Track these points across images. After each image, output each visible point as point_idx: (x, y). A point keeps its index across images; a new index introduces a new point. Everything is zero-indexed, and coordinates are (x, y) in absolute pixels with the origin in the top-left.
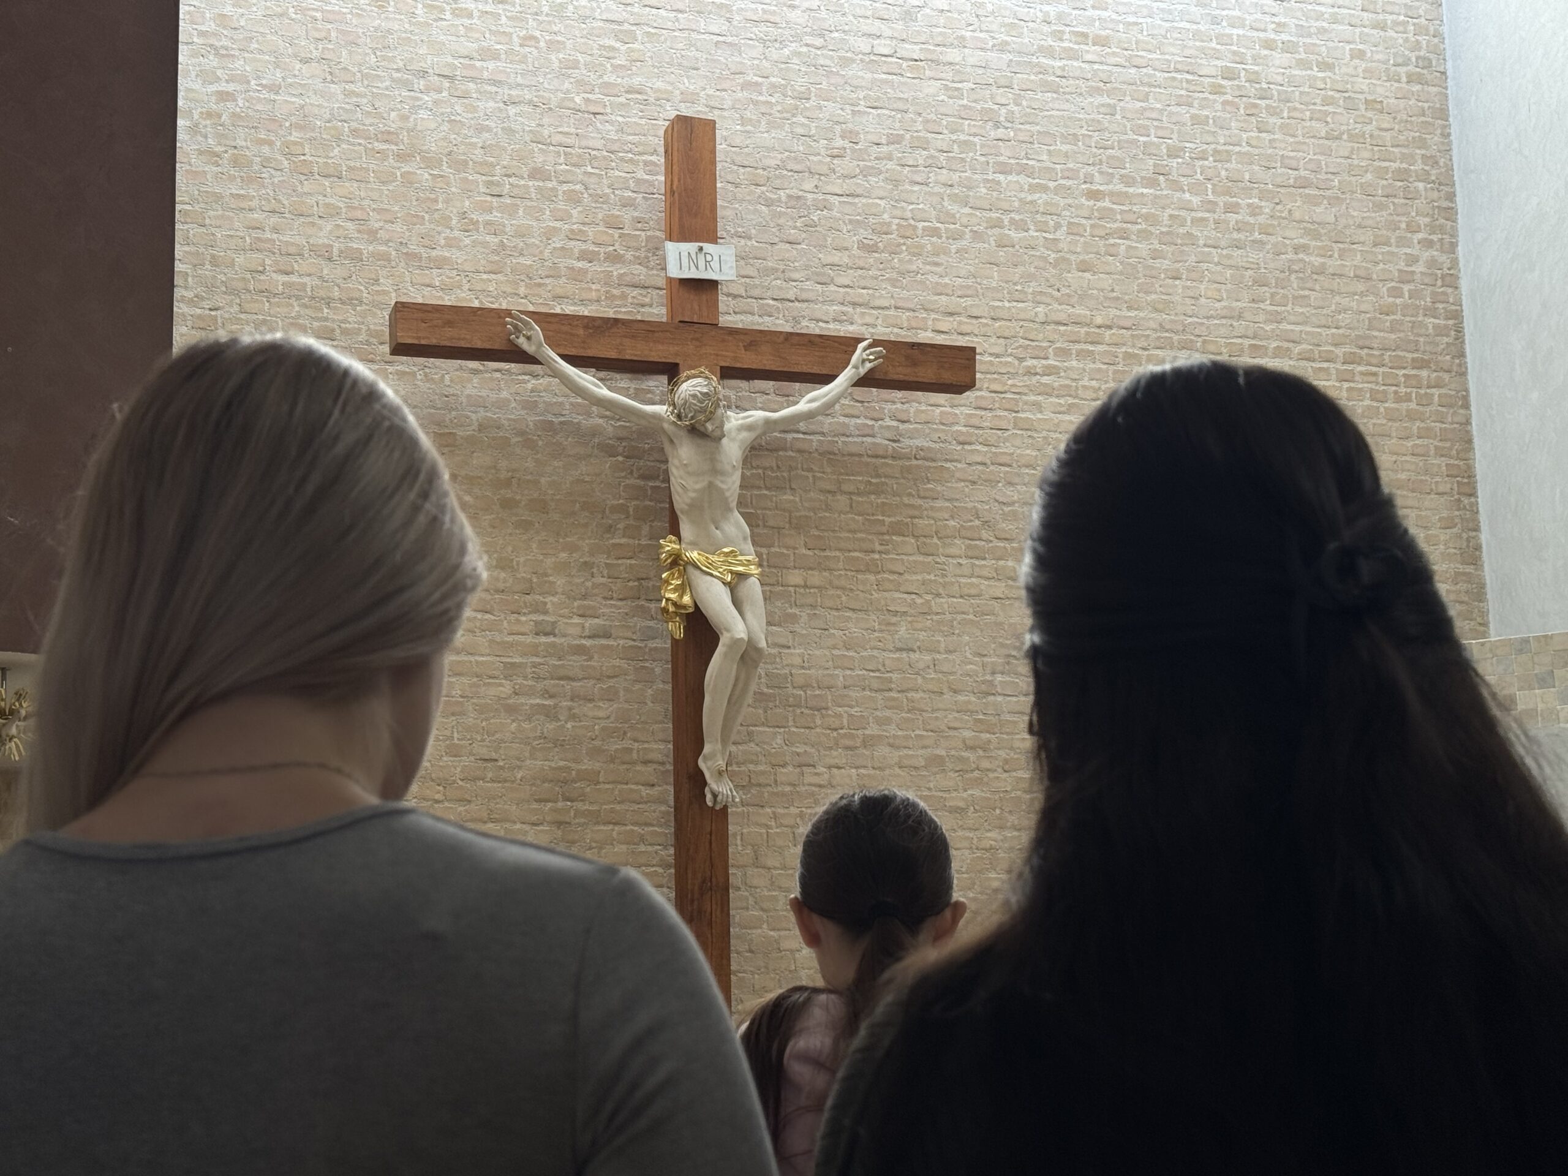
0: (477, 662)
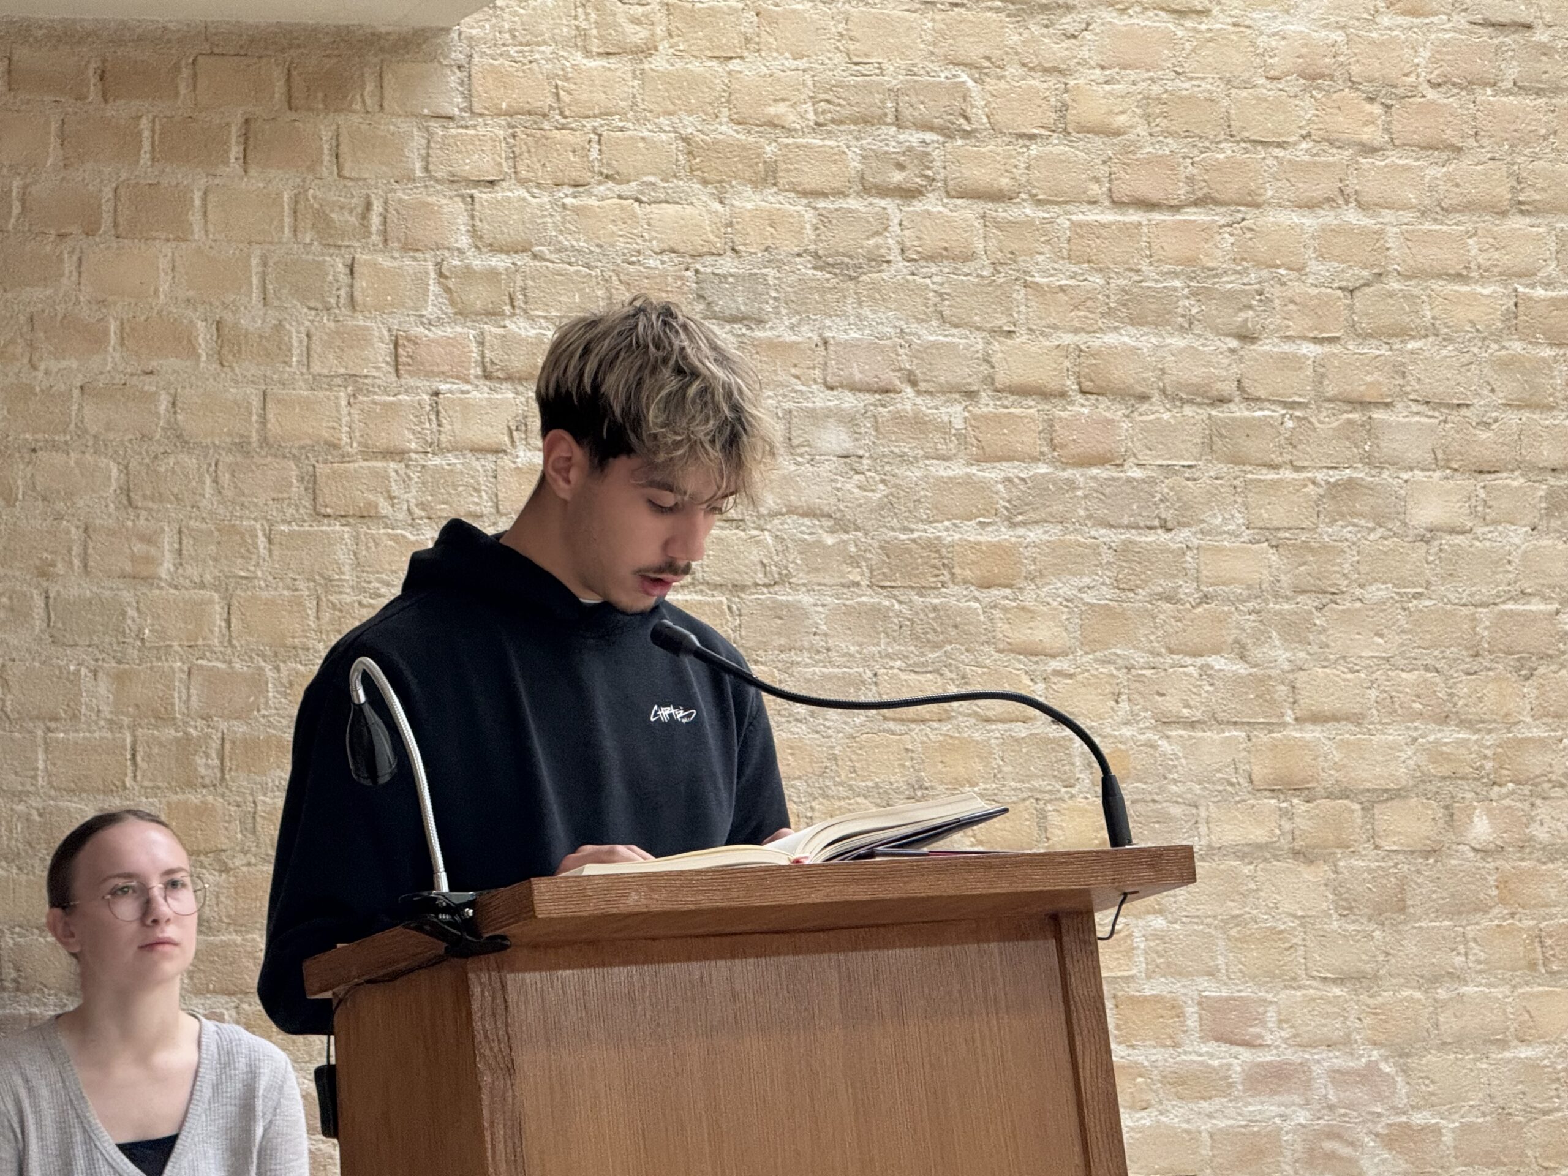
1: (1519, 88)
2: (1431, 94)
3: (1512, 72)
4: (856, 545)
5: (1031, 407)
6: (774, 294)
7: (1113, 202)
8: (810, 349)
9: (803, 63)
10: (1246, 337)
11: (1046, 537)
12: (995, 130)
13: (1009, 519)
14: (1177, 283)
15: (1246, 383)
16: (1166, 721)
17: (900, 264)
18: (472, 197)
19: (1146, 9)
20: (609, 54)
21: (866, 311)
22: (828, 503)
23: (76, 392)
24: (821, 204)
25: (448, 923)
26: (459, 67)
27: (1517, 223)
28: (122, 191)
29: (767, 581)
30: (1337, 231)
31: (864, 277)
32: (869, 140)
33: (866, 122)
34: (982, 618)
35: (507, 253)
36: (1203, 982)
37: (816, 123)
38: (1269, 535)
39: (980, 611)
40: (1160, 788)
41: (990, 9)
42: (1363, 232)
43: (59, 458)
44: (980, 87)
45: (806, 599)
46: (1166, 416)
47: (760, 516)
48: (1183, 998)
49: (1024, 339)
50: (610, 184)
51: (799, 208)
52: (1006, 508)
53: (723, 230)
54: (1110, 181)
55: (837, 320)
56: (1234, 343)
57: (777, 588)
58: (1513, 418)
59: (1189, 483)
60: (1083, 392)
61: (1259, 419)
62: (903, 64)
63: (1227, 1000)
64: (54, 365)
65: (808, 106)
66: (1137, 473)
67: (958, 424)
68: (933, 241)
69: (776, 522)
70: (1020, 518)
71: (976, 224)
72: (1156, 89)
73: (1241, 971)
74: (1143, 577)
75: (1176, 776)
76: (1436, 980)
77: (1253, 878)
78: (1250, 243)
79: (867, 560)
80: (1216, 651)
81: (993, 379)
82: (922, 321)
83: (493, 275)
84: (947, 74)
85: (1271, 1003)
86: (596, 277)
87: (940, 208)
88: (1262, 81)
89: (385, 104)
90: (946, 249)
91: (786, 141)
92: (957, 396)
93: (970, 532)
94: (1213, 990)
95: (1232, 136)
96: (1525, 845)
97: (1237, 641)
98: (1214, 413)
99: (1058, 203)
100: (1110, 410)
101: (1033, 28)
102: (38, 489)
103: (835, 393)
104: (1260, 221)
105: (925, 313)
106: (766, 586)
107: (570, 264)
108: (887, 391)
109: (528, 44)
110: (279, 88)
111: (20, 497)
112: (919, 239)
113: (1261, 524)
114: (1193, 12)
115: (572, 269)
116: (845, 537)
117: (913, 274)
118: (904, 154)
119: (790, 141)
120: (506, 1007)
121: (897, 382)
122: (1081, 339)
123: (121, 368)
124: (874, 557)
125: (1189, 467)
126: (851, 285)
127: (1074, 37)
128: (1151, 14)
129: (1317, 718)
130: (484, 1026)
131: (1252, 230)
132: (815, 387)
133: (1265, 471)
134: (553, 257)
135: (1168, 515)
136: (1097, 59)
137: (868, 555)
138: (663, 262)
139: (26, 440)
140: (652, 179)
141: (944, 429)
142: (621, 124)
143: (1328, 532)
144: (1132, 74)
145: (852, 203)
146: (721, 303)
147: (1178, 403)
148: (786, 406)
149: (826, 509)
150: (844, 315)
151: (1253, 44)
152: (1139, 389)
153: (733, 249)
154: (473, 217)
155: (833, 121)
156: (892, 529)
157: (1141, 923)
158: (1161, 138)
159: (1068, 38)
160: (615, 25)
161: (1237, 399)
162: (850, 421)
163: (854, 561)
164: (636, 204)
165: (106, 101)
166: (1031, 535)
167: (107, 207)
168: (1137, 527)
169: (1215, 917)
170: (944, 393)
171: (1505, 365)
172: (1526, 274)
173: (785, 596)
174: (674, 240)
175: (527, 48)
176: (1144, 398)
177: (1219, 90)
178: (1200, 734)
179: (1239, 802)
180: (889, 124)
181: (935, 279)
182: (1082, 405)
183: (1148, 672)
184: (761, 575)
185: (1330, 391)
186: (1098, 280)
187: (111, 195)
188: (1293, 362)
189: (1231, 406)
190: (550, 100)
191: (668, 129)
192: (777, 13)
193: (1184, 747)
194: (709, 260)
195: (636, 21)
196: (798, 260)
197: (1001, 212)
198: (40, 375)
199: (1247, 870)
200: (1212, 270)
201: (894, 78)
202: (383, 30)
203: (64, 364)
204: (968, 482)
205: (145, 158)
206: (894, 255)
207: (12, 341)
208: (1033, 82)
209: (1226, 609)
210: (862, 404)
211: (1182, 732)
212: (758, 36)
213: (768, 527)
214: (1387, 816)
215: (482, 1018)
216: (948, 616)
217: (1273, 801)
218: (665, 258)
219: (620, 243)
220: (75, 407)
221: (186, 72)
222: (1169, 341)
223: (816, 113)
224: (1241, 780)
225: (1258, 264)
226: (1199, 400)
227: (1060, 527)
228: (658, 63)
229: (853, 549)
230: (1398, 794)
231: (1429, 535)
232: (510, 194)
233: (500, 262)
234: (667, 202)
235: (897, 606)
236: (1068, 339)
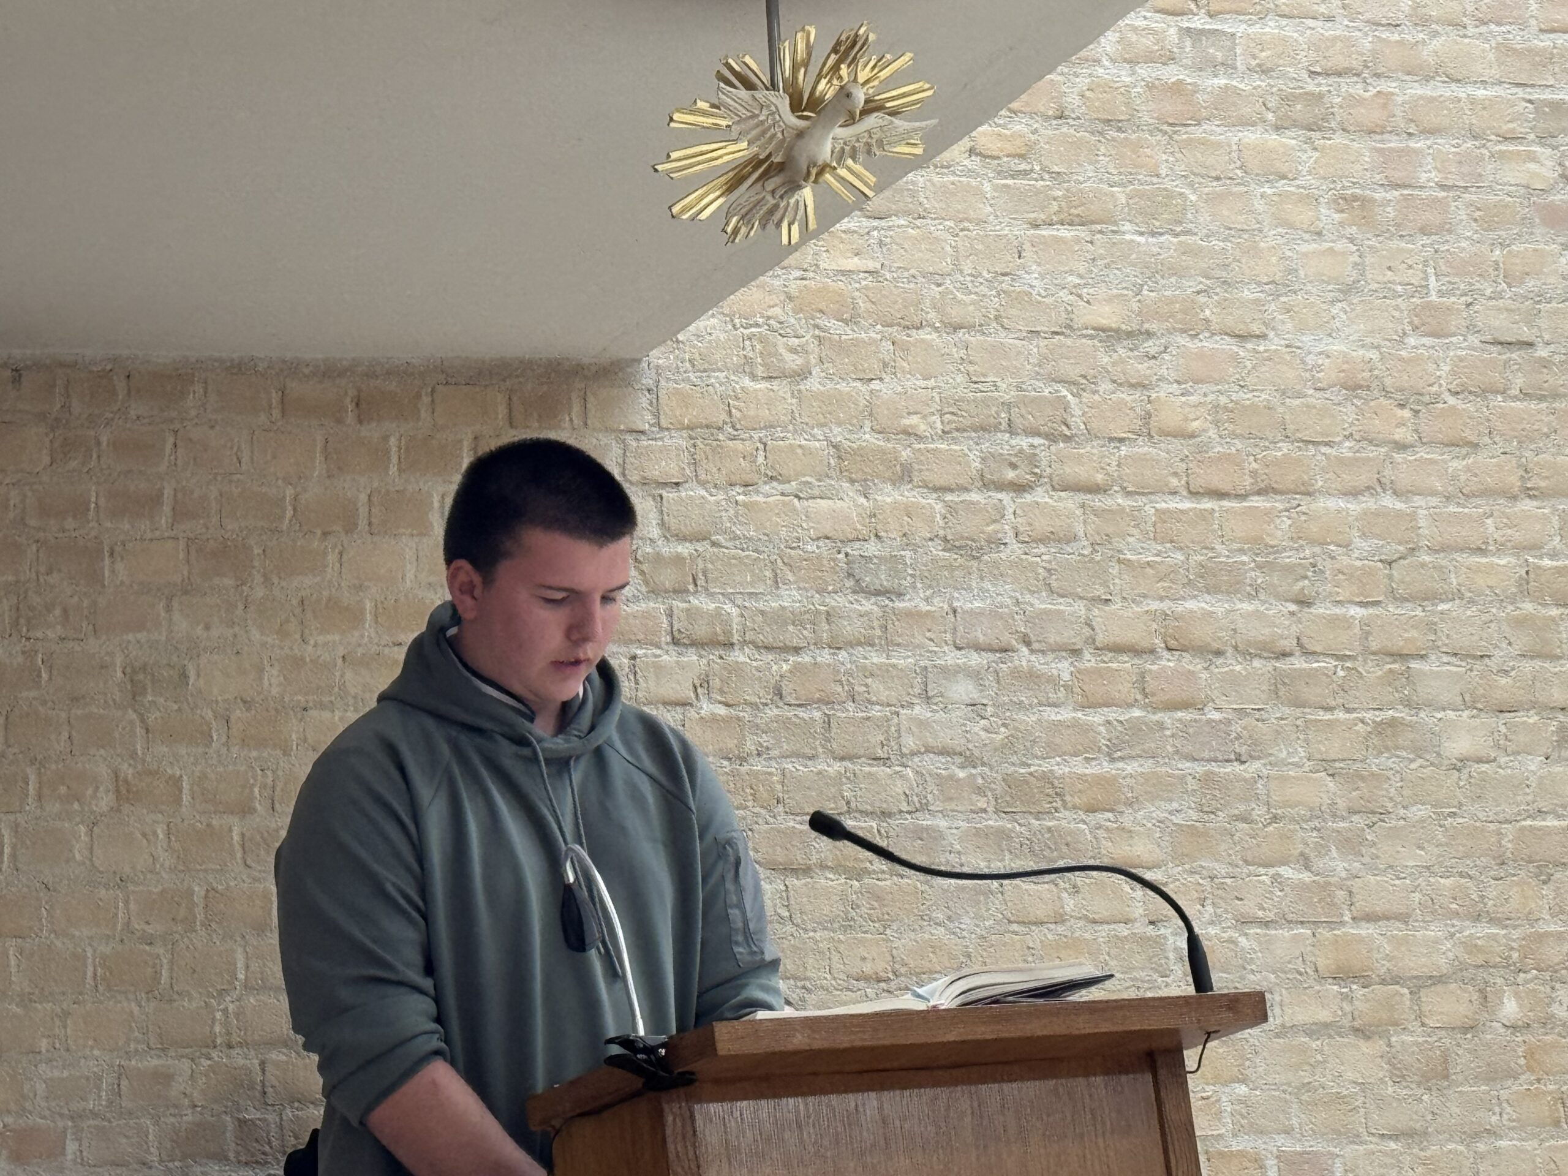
0: (1473, 101)
1: (1525, 395)
2: (1452, 401)
3: (1519, 381)
4: (983, 778)
5: (1126, 662)
6: (910, 571)
7: (1190, 492)
8: (942, 617)
9: (932, 383)
10: (1304, 602)
11: (1140, 770)
12: (1091, 434)
13: (1109, 755)
14: (1245, 558)
15: (1304, 640)
16: (1244, 922)
17: (1015, 546)
18: (661, 497)
19: (1213, 334)
20: (771, 377)
21: (987, 585)
22: (958, 743)
23: (339, 661)
24: (949, 497)
25: (645, 1061)
26: (649, 390)
27: (1527, 505)
28: (375, 499)
29: (910, 809)
30: (1377, 514)
31: (986, 557)
32: (987, 444)
33: (984, 429)
34: (1089, 837)
35: (691, 541)
36: (1280, 1140)
37: (943, 431)
38: (1326, 765)
39: (1087, 832)
40: (1240, 977)
41: (1085, 336)
42: (1399, 514)
43: (326, 715)
44: (1077, 400)
45: (942, 824)
46: (1238, 668)
47: (903, 755)
48: (1264, 1152)
49: (1117, 606)
50: (775, 484)
51: (931, 500)
52: (1107, 746)
53: (868, 520)
54: (1187, 476)
55: (963, 592)
56: (1293, 607)
57: (918, 814)
58: (1528, 666)
59: (1260, 724)
60: (1169, 649)
61: (1316, 670)
62: (1015, 382)
63: (1301, 1154)
64: (321, 639)
65: (936, 418)
66: (1216, 716)
67: (1066, 676)
68: (1042, 525)
69: (916, 759)
70: (1119, 754)
71: (1077, 512)
72: (1223, 400)
73: (1312, 1129)
74: (1222, 802)
75: (1253, 967)
76: (1476, 1136)
77: (1321, 1052)
78: (1305, 525)
79: (991, 790)
80: (1284, 863)
81: (1094, 640)
82: (1034, 592)
83: (679, 559)
84: (1050, 389)
85: (1338, 1156)
86: (764, 559)
87: (1047, 500)
88: (1311, 392)
89: (589, 422)
90: (1052, 533)
91: (918, 446)
92: (1064, 654)
93: (1078, 766)
94: (1290, 1146)
95: (1287, 437)
96: (1547, 1022)
97: (1302, 854)
98: (1277, 665)
99: (1143, 494)
100: (1192, 664)
101: (1121, 351)
102: (310, 741)
103: (963, 652)
104: (1313, 506)
105: (1037, 586)
106: (909, 812)
107: (743, 550)
108: (1006, 650)
109: (705, 371)
110: (502, 411)
111: (294, 747)
112: (1030, 525)
113: (1319, 757)
114: (1252, 336)
115: (744, 554)
116: (974, 771)
117: (1026, 554)
118: (1016, 455)
119: (922, 446)
120: (695, 1131)
121: (1014, 643)
122: (1165, 605)
123: (376, 641)
124: (1000, 787)
125: (1259, 710)
126: (975, 563)
127: (1154, 357)
128: (1218, 338)
129: (1370, 918)
130: (676, 1148)
131: (1304, 513)
132: (946, 648)
133: (1321, 713)
134: (729, 544)
135: (1243, 750)
136: (1173, 375)
137: (993, 786)
138: (818, 547)
139: (299, 701)
140: (808, 479)
141: (1054, 681)
142: (782, 435)
143: (1375, 763)
144: (1204, 388)
145: (974, 496)
146: (867, 579)
147: (1248, 657)
148: (922, 663)
149: (958, 749)
150: (969, 589)
151: (1303, 362)
152: (1215, 645)
153: (877, 536)
154: (662, 512)
155: (957, 430)
156: (1013, 764)
157: (1227, 1090)
158: (1228, 440)
159: (1150, 359)
160: (776, 354)
161: (1297, 654)
162: (975, 675)
163: (980, 791)
164: (796, 500)
165: (360, 422)
166: (1129, 768)
167: (363, 511)
168: (1216, 761)
169: (1289, 1084)
170: (1053, 651)
171: (1520, 623)
172: (1534, 547)
173: (925, 821)
174: (827, 528)
175: (704, 374)
176: (1219, 653)
177: (1276, 401)
178: (1273, 932)
179: (1306, 988)
180: (1004, 431)
181: (1044, 557)
182: (1169, 660)
183: (1228, 881)
184: (905, 804)
185: (1374, 645)
186: (1180, 556)
187: (366, 500)
188: (1345, 622)
189: (1292, 659)
190: (724, 416)
191: (821, 438)
192: (909, 342)
193: (1260, 943)
194: (857, 545)
195: (793, 350)
196: (930, 543)
197: (1098, 502)
198: (310, 648)
199: (1315, 1044)
200: (1272, 547)
201: (1007, 394)
202: (586, 361)
203: (329, 637)
204: (1075, 724)
205: (393, 470)
206: (1010, 538)
207: (288, 621)
208: (1122, 396)
209: (1291, 827)
210: (985, 662)
211: (1259, 931)
212: (894, 361)
213: (910, 763)
214: (1430, 998)
215: (675, 1142)
216: (1060, 836)
217: (1335, 987)
218: (821, 544)
219: (783, 533)
220: (338, 674)
221: (426, 400)
222: (1239, 606)
223: (942, 422)
224: (1308, 970)
225: (1312, 542)
226: (1265, 655)
227: (1151, 761)
228: (813, 384)
229: (980, 781)
230: (1439, 980)
231: (1460, 764)
232: (692, 493)
233: (684, 549)
234: (821, 498)
235: (1018, 827)
236: (1155, 605)
